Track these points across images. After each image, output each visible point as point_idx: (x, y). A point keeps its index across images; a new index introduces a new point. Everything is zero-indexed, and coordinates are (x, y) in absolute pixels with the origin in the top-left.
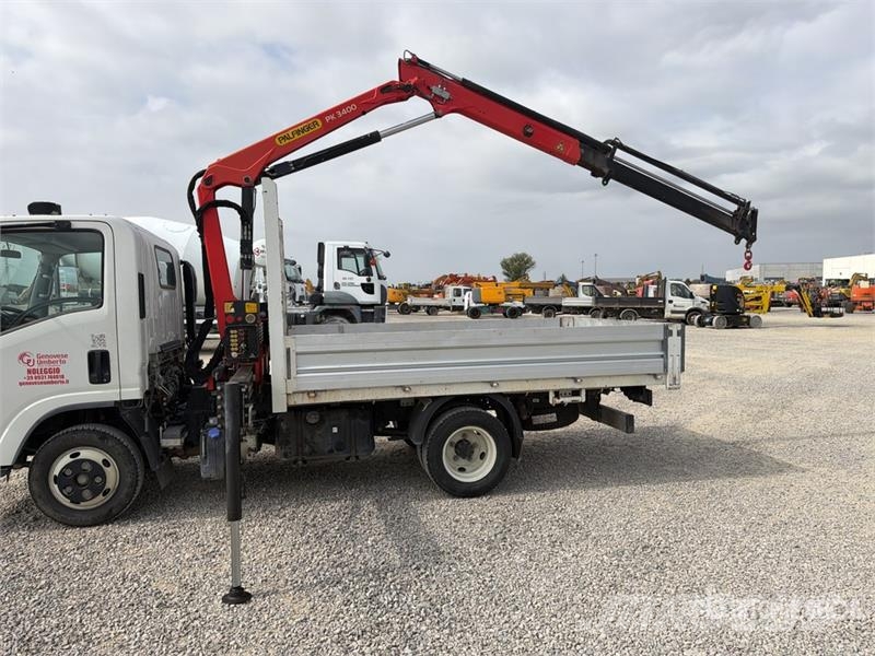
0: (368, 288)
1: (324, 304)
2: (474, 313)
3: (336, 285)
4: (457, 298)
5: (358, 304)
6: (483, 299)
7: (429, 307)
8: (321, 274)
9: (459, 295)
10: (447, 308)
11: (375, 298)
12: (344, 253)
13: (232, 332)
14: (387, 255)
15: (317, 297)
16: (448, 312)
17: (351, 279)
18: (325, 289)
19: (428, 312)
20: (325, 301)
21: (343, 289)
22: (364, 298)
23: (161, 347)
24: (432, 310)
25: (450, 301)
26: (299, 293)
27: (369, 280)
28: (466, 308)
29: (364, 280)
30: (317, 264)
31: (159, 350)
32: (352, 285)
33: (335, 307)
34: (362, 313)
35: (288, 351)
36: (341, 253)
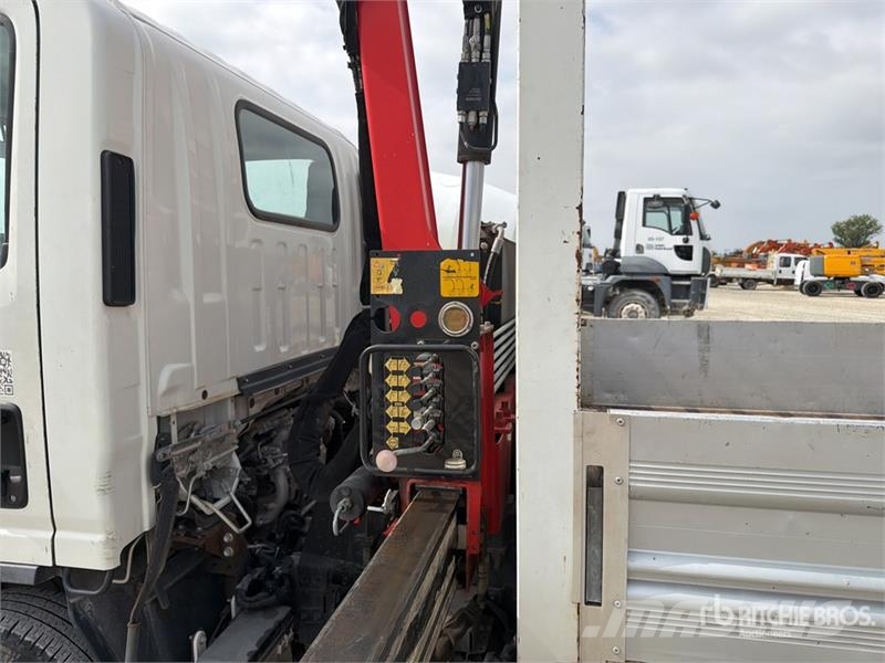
0: (684, 252)
1: (620, 274)
2: (812, 289)
3: (639, 248)
4: (783, 269)
5: (667, 274)
6: (826, 271)
7: (745, 279)
8: (618, 235)
9: (789, 266)
10: (770, 282)
11: (693, 266)
12: (653, 204)
13: (391, 365)
14: (716, 205)
15: (610, 265)
16: (769, 286)
17: (661, 239)
18: (622, 255)
19: (742, 285)
20: (621, 269)
21: (648, 253)
22: (677, 265)
23: (240, 381)
24: (747, 284)
25: (773, 273)
26: (586, 260)
27: (686, 241)
28: (798, 282)
29: (679, 240)
30: (615, 220)
31: (233, 388)
32: (660, 247)
33: (635, 278)
34: (673, 286)
35: (594, 480)
36: (649, 204)
